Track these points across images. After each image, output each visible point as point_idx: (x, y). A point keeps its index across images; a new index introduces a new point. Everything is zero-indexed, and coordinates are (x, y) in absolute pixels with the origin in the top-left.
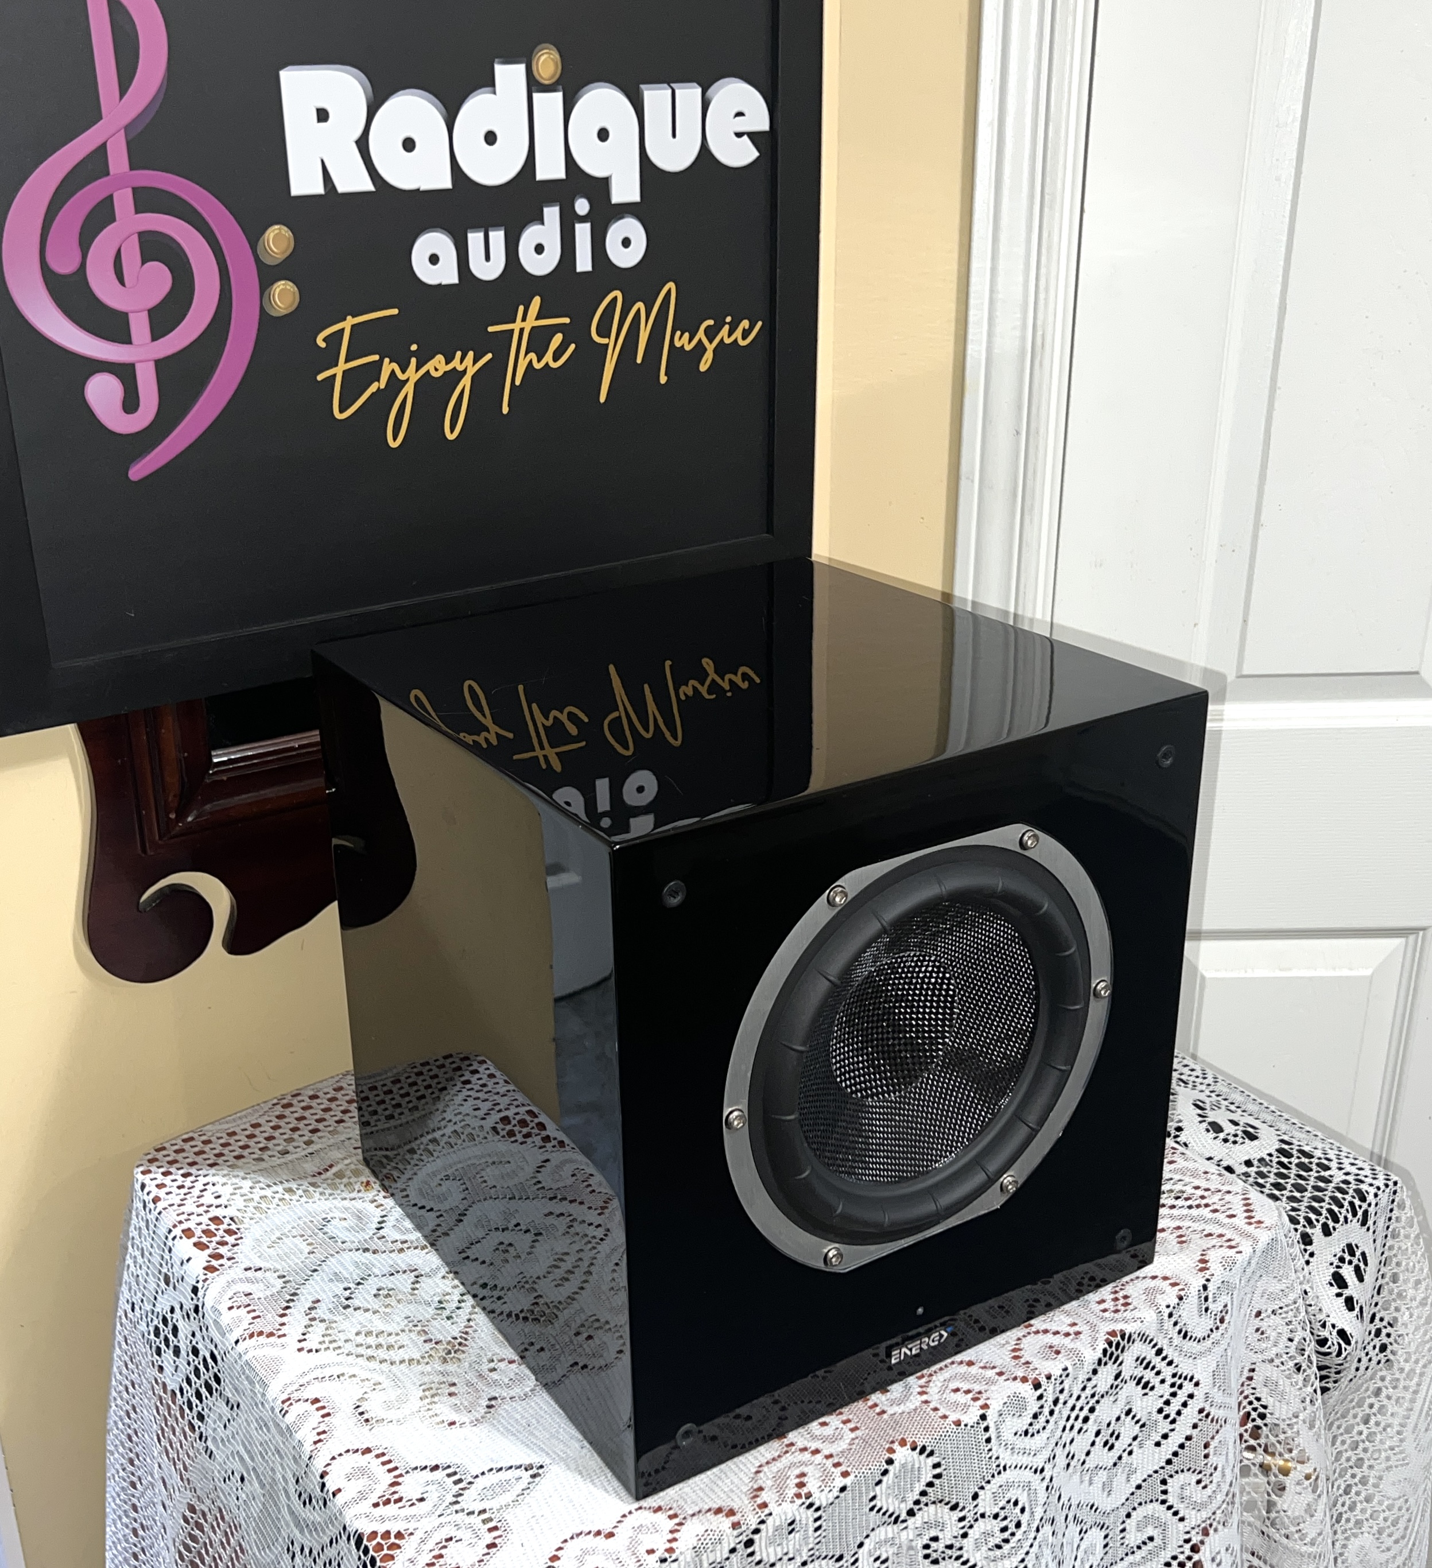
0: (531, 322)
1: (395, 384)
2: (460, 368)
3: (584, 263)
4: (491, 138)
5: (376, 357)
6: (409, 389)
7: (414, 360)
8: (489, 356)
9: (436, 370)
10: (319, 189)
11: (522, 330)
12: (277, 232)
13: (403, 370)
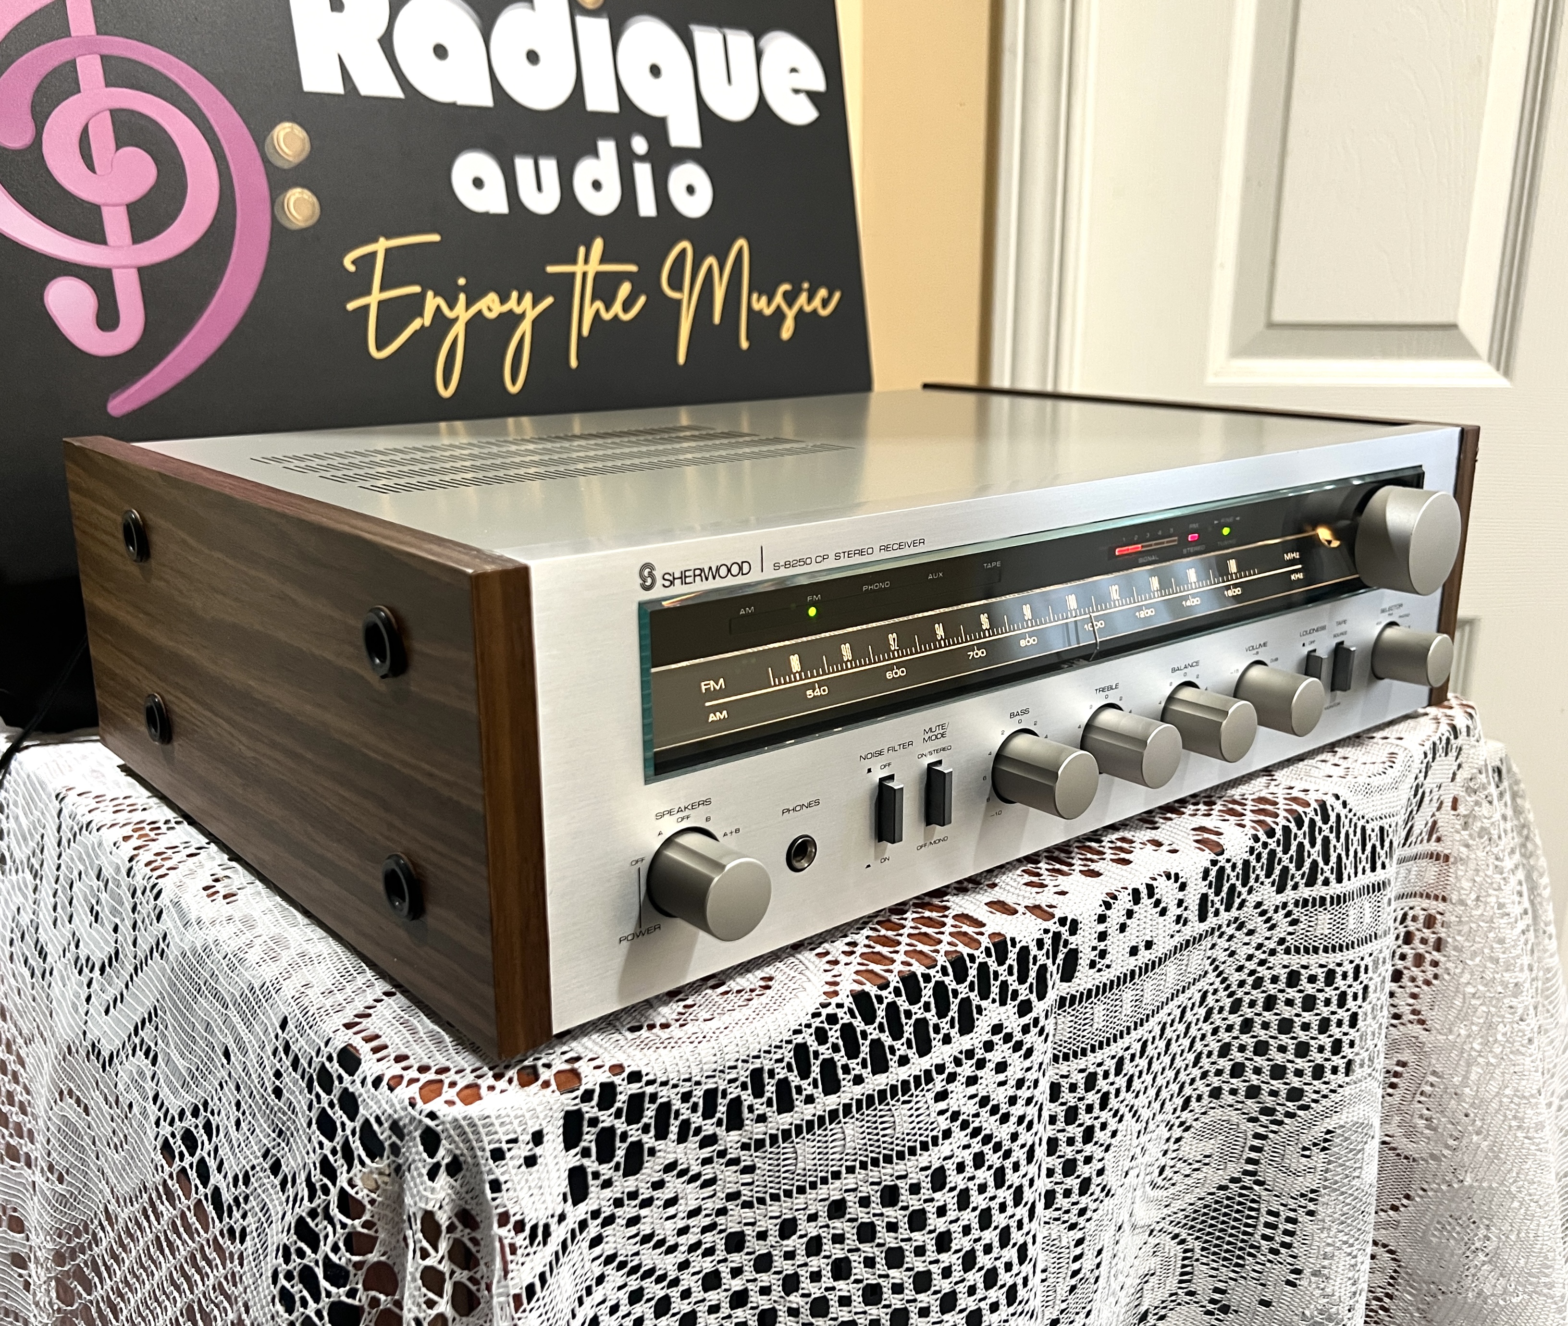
0: (594, 266)
1: (442, 323)
2: (518, 310)
3: (647, 207)
4: (533, 57)
5: (417, 289)
6: (459, 329)
7: (462, 297)
8: (549, 300)
9: (490, 309)
10: (338, 88)
11: (585, 275)
12: (288, 130)
13: (451, 307)
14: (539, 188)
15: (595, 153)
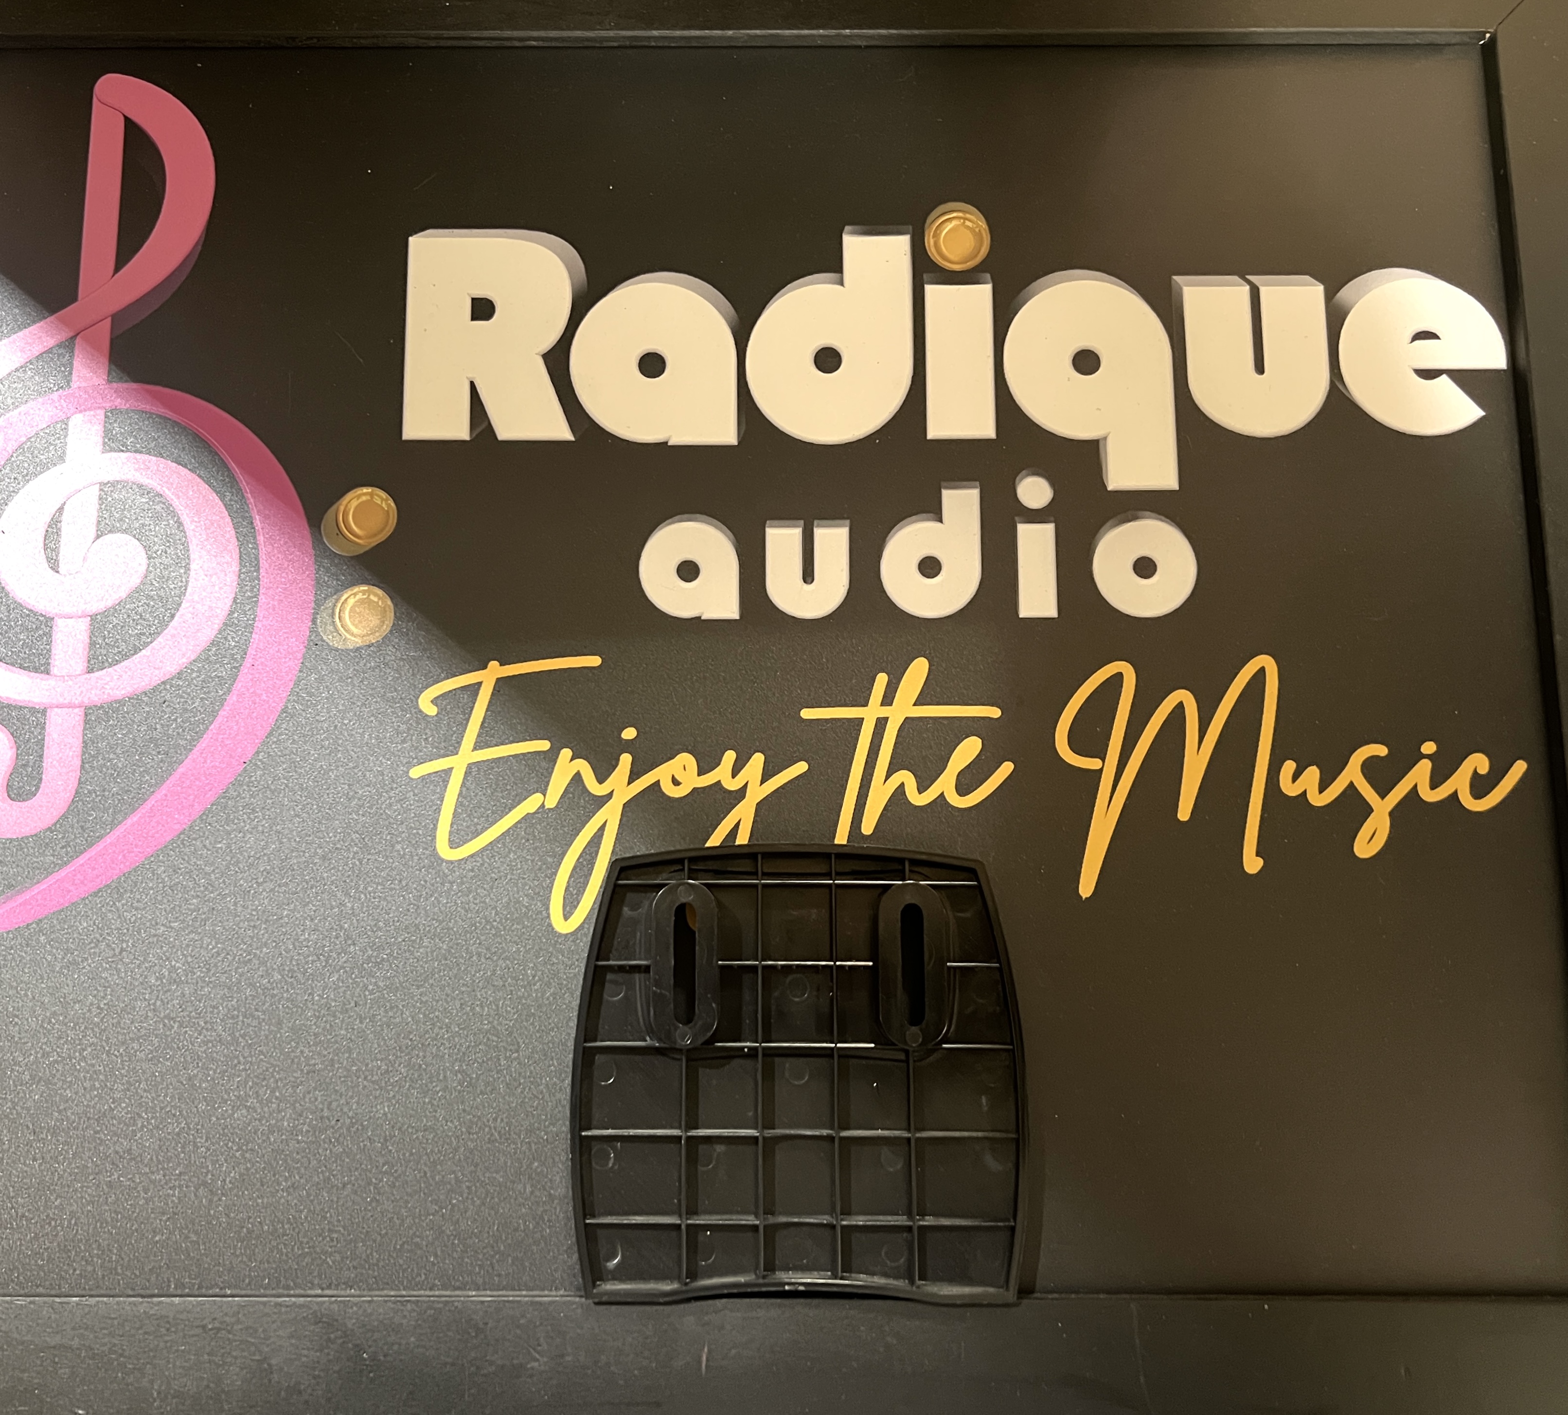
1: (580, 804)
2: (732, 785)
3: (1038, 601)
4: (828, 360)
5: (544, 745)
6: (610, 815)
7: (626, 759)
8: (801, 767)
9: (676, 782)
10: (460, 432)
11: (881, 724)
12: (368, 497)
13: (601, 779)
14: (808, 575)
15: (935, 512)
